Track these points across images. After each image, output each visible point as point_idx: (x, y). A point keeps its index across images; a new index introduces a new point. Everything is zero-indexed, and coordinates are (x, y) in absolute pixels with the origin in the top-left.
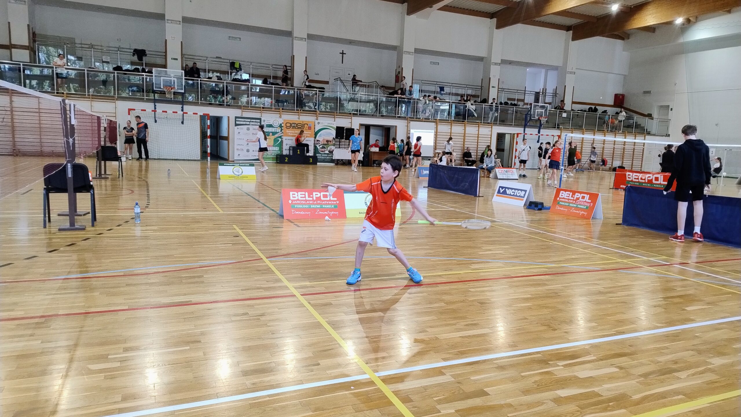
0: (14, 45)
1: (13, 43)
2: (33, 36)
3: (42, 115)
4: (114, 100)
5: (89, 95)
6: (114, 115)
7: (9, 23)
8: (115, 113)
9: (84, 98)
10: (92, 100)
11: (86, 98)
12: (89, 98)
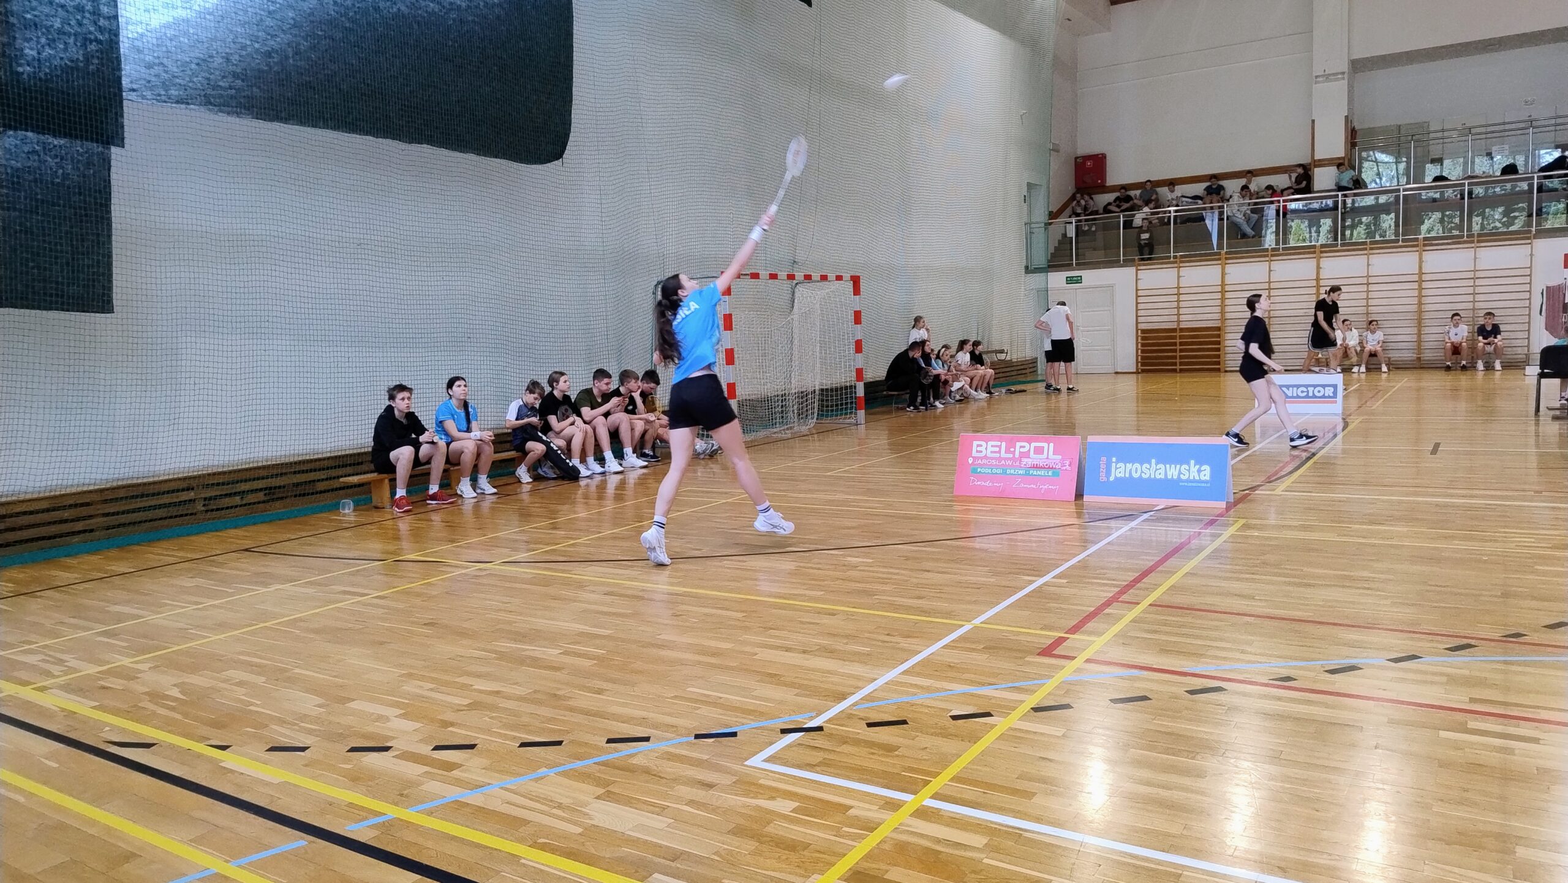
0: (1319, 160)
1: (1316, 158)
2: (1353, 136)
3: (1372, 288)
4: (1529, 238)
5: (1470, 236)
6: (1528, 272)
7: (1313, 121)
8: (1530, 267)
9: (1459, 243)
10: (1478, 245)
11: (1465, 242)
12: (1473, 242)
